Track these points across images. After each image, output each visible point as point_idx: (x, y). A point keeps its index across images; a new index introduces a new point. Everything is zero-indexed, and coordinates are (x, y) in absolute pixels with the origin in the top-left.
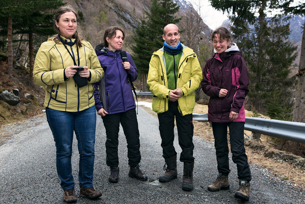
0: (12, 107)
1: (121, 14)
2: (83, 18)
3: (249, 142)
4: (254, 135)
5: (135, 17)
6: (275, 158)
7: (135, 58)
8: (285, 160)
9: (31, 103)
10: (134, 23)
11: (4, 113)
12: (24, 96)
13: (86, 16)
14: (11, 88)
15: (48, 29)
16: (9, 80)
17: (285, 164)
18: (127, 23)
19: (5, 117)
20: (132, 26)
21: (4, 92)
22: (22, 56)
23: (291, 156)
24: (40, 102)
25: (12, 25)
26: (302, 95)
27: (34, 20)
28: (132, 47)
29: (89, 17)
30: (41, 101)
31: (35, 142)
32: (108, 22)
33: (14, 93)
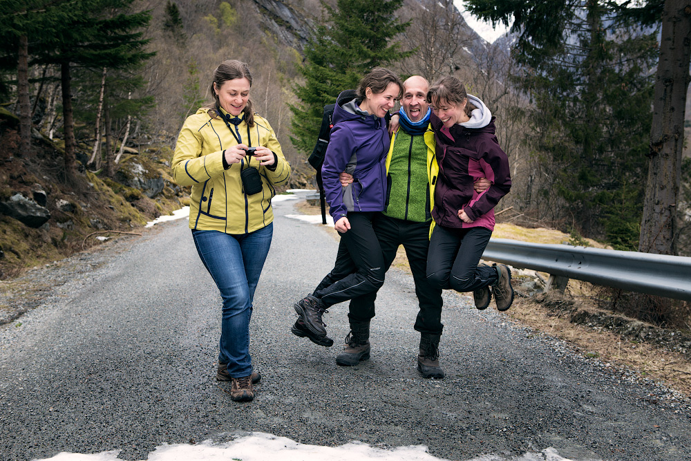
0: (33, 231)
1: (269, 7)
2: (179, 18)
3: (543, 294)
4: (554, 280)
5: (303, 14)
6: (590, 324)
7: (304, 115)
8: (607, 327)
9: (72, 221)
10: (299, 28)
11: (17, 244)
12: (56, 205)
13: (187, 13)
14: (29, 190)
15: (106, 54)
16: (24, 170)
17: (606, 334)
18: (284, 28)
19: (20, 253)
20: (295, 35)
21: (15, 198)
22: (45, 114)
23: (618, 319)
24: (91, 220)
25: (27, 47)
26: (657, 196)
27: (76, 36)
28: (295, 88)
29: (193, 15)
30: (93, 216)
31: (103, 299)
32: (239, 27)
33: (35, 199)
